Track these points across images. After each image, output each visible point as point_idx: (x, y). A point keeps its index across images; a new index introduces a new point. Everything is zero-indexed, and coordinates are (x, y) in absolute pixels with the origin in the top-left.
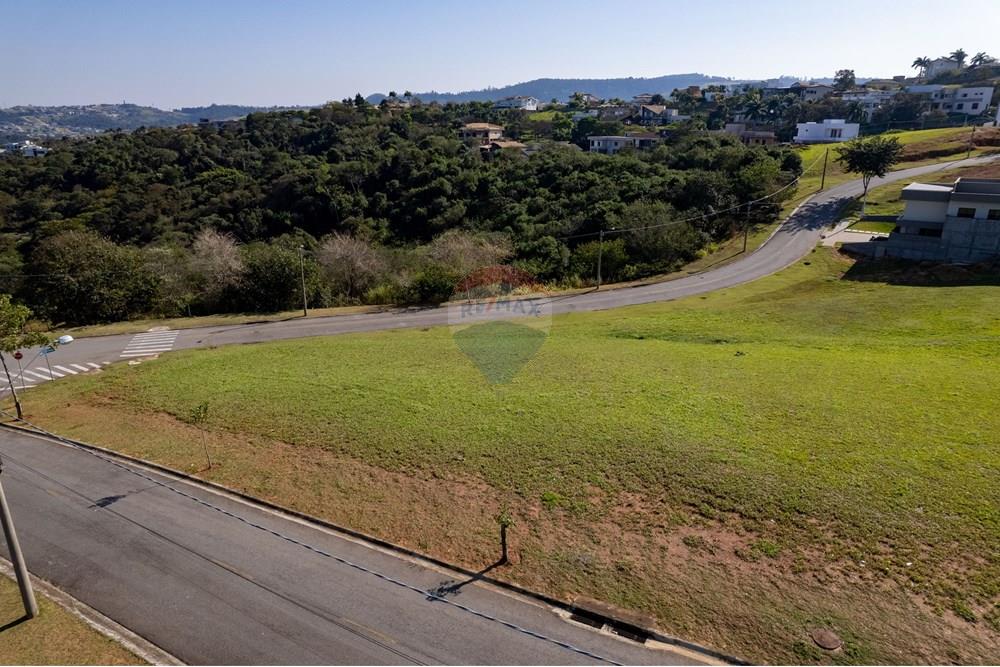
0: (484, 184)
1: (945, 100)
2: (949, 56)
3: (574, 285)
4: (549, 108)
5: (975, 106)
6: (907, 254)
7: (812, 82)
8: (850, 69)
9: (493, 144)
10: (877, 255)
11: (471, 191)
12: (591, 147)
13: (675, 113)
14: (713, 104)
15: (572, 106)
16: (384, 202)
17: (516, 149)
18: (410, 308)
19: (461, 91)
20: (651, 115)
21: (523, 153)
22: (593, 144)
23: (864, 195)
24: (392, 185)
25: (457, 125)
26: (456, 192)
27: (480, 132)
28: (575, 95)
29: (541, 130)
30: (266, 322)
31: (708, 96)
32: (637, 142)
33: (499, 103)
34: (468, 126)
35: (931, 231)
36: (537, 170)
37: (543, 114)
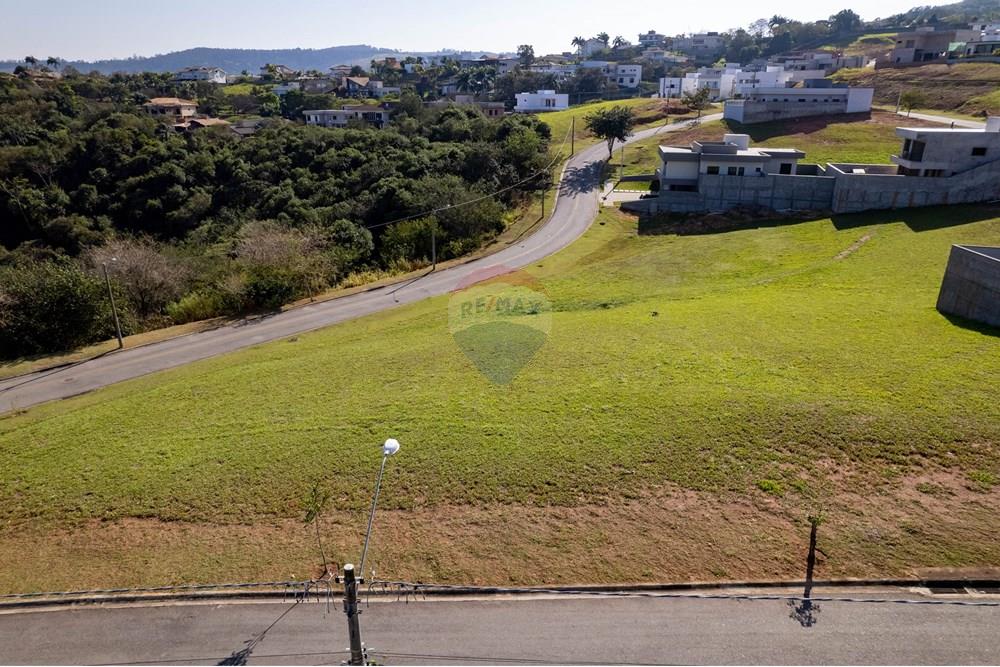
0: (221, 166)
1: (611, 74)
2: (597, 37)
3: (403, 268)
4: (241, 81)
5: (632, 81)
6: (675, 208)
7: (501, 56)
8: (529, 45)
9: (192, 122)
10: (651, 211)
11: (209, 176)
12: (308, 122)
13: (380, 85)
14: (414, 75)
15: (267, 79)
16: (94, 196)
17: (224, 127)
18: (249, 317)
19: (98, 60)
20: (357, 87)
21: (233, 131)
22: (309, 119)
23: (610, 157)
24: (98, 174)
25: (140, 100)
26: (191, 179)
27: (169, 108)
28: (267, 66)
29: (242, 106)
30: (69, 365)
31: (408, 67)
32: (360, 115)
33: (180, 74)
34: (153, 101)
35: (688, 187)
36: (284, 149)
37: (234, 86)
